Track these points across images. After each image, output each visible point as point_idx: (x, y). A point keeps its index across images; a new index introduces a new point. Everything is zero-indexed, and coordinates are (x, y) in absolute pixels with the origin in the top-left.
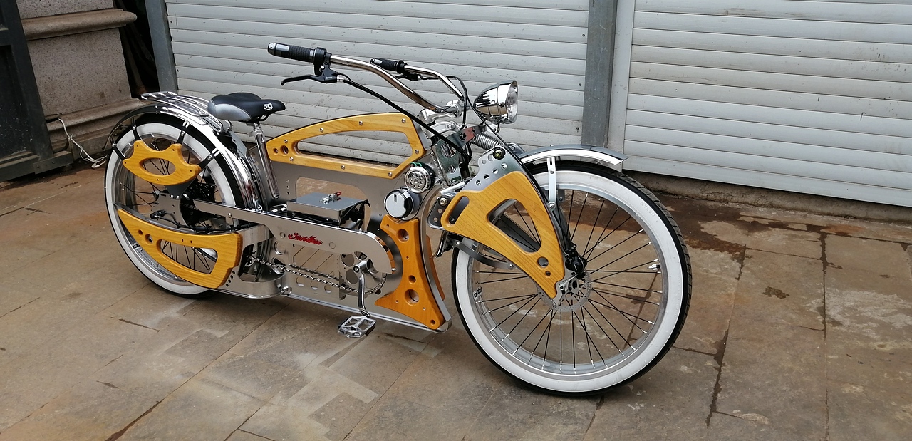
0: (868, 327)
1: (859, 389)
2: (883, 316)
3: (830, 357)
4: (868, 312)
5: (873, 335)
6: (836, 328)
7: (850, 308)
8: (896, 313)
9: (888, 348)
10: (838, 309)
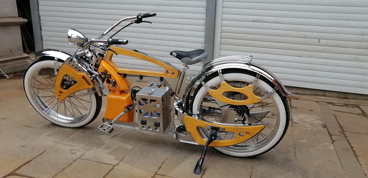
0: (307, 124)
1: (305, 141)
2: (312, 121)
3: (295, 132)
4: (306, 120)
5: (308, 126)
6: (296, 125)
7: (300, 119)
8: (315, 120)
9: (314, 129)
10: (296, 119)
